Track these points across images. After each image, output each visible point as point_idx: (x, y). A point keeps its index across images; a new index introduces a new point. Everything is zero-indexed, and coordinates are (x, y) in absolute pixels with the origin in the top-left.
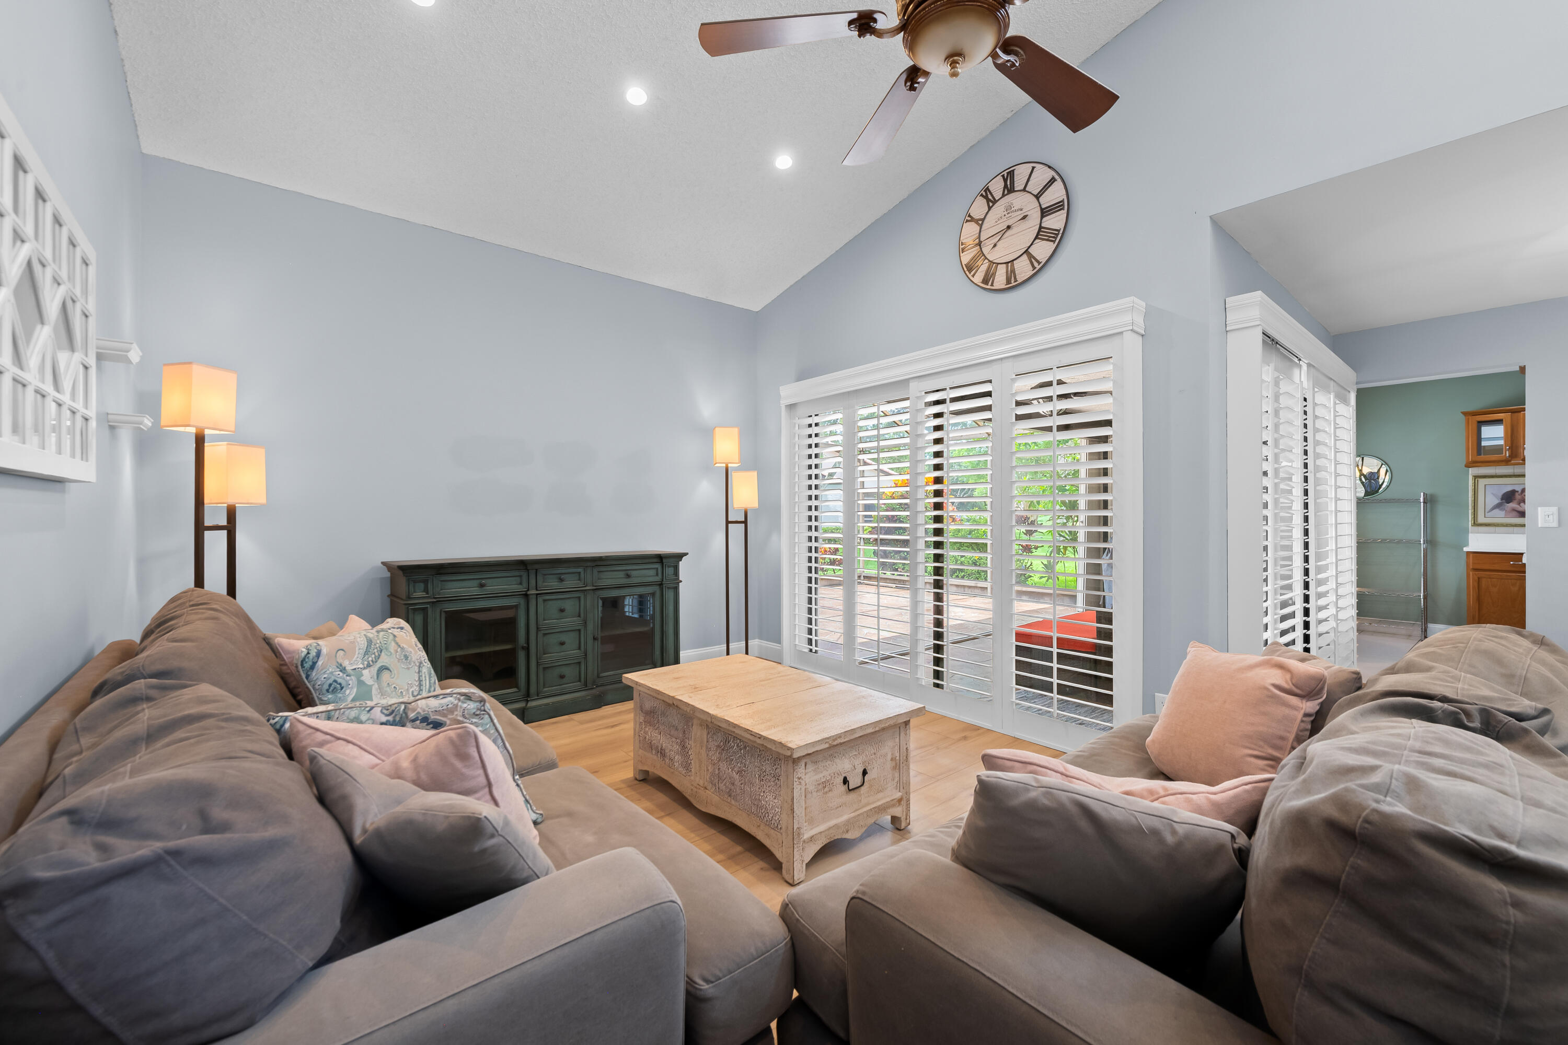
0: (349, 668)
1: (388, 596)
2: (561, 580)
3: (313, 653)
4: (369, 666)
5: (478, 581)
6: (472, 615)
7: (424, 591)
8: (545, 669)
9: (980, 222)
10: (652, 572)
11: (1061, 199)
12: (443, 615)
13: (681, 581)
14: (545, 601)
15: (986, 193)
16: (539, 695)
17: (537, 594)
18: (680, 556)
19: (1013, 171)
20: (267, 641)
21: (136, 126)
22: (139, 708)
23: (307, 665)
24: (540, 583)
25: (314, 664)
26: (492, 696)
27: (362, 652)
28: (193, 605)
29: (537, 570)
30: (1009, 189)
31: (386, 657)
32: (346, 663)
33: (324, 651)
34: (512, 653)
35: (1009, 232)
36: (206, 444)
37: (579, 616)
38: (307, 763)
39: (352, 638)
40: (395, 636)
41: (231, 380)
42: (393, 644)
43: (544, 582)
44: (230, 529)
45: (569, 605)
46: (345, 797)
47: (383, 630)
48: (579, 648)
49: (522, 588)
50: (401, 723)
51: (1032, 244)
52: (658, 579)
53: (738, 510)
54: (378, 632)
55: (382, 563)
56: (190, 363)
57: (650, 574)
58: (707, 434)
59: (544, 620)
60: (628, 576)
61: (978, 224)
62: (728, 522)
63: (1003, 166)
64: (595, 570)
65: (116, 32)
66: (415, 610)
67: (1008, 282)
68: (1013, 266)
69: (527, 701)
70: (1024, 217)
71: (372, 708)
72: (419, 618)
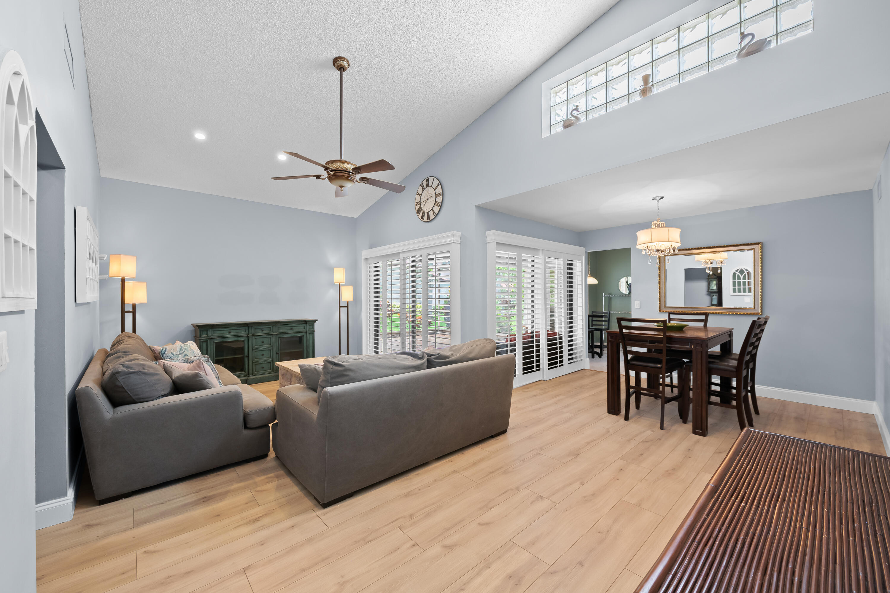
0: (175, 354)
1: (194, 337)
2: (262, 331)
3: (164, 350)
4: (181, 354)
5: (228, 331)
6: (225, 344)
7: (207, 335)
8: (255, 364)
9: (420, 195)
10: (302, 327)
11: (440, 192)
12: (214, 343)
13: (315, 331)
14: (255, 338)
15: (422, 185)
16: (253, 374)
17: (252, 336)
18: (315, 321)
19: (429, 179)
20: (150, 347)
21: (99, 170)
22: (121, 359)
23: (163, 353)
24: (253, 332)
25: (165, 352)
26: (234, 375)
27: (179, 350)
28: (127, 337)
29: (252, 327)
30: (428, 185)
31: (187, 352)
32: (174, 353)
33: (167, 349)
34: (242, 359)
35: (428, 201)
36: (125, 282)
37: (270, 344)
38: (163, 366)
39: (176, 346)
40: (190, 346)
41: (135, 258)
42: (189, 348)
43: (255, 331)
44: (134, 312)
45: (266, 340)
46: (171, 372)
47: (186, 344)
48: (270, 357)
49: (246, 334)
50: (187, 363)
51: (433, 207)
52: (305, 330)
53: (344, 302)
54: (184, 345)
55: (191, 324)
56: (120, 255)
57: (301, 328)
58: (331, 270)
59: (255, 346)
60: (292, 329)
61: (420, 196)
62: (340, 307)
63: (426, 176)
64: (277, 327)
65: (96, 148)
66: (203, 341)
67: (428, 219)
68: (429, 213)
69: (248, 376)
70: (431, 197)
71: (179, 359)
72: (204, 345)
